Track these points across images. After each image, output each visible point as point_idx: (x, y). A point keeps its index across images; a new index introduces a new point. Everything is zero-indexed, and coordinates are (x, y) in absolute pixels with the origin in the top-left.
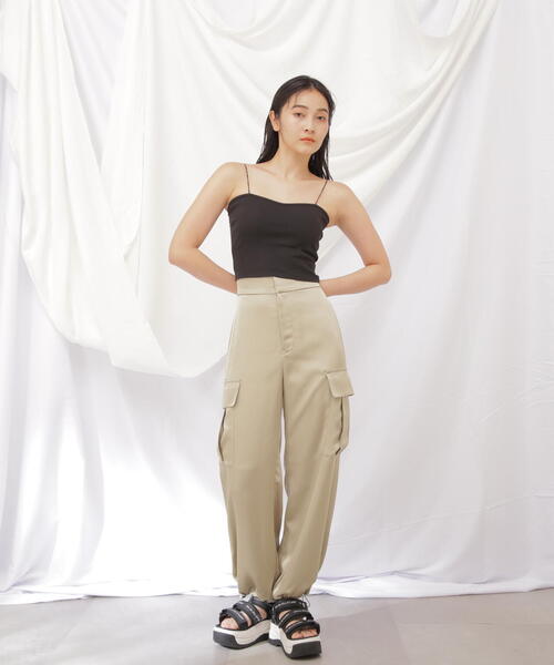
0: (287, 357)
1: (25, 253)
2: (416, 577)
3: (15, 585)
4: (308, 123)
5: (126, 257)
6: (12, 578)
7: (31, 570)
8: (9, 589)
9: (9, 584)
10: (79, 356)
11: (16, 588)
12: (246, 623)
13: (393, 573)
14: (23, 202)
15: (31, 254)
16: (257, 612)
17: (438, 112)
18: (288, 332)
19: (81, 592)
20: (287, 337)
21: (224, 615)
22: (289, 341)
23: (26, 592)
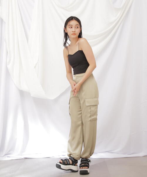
1: (8, 66)
2: (112, 153)
3: (5, 155)
4: (73, 29)
5: (35, 67)
6: (4, 153)
9: (4, 154)
10: (22, 94)
13: (106, 152)
14: (7, 52)
15: (9, 66)
16: (69, 161)
17: (118, 27)
19: (23, 157)
23: (8, 157)
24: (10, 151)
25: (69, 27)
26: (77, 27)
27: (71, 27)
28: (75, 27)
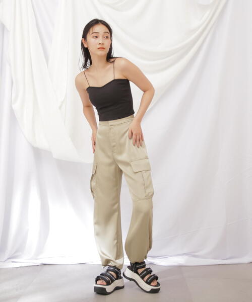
1: (13, 106)
3: (8, 259)
5: (60, 108)
6: (7, 255)
8: (5, 261)
13: (183, 254)
14: (12, 83)
15: (16, 106)
19: (38, 262)
20: (114, 146)
21: (98, 279)
23: (13, 262)
24: (16, 252)
25: (93, 37)
26: (107, 37)
27: (96, 37)
28: (103, 37)
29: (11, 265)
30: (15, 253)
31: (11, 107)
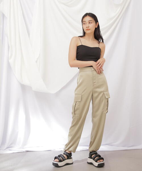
0: (94, 88)
2: (112, 145)
3: (6, 148)
5: (36, 62)
6: (6, 146)
7: (11, 144)
10: (24, 88)
11: (7, 149)
12: (61, 160)
13: (106, 144)
14: (9, 47)
16: (64, 157)
18: (95, 81)
19: (24, 150)
21: (56, 158)
22: (95, 83)
23: (9, 150)
29: (8, 152)
30: (10, 145)
31: (8, 61)
